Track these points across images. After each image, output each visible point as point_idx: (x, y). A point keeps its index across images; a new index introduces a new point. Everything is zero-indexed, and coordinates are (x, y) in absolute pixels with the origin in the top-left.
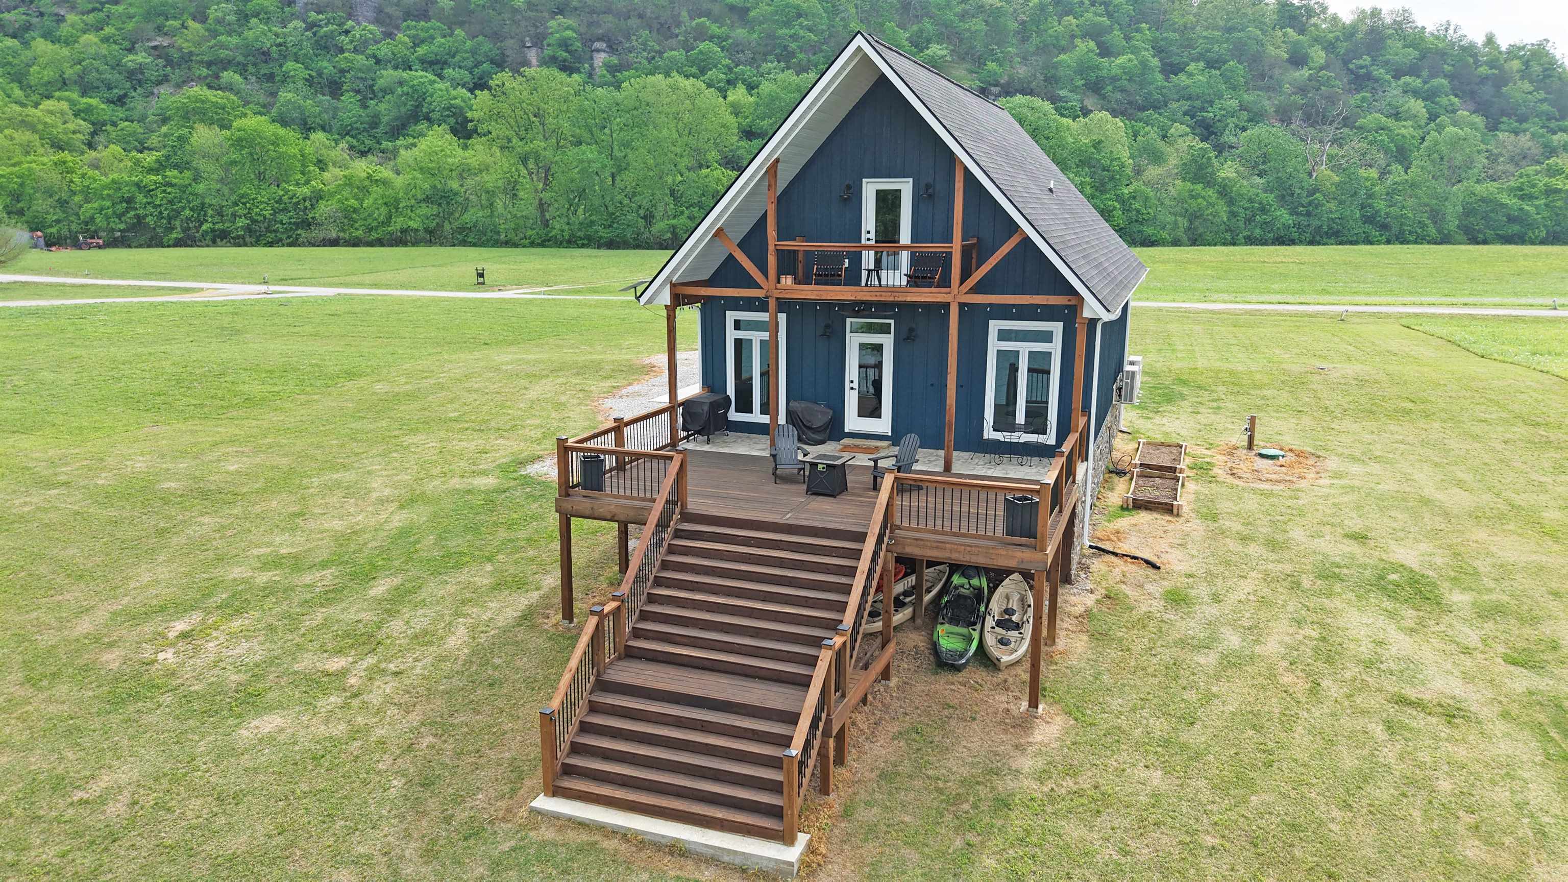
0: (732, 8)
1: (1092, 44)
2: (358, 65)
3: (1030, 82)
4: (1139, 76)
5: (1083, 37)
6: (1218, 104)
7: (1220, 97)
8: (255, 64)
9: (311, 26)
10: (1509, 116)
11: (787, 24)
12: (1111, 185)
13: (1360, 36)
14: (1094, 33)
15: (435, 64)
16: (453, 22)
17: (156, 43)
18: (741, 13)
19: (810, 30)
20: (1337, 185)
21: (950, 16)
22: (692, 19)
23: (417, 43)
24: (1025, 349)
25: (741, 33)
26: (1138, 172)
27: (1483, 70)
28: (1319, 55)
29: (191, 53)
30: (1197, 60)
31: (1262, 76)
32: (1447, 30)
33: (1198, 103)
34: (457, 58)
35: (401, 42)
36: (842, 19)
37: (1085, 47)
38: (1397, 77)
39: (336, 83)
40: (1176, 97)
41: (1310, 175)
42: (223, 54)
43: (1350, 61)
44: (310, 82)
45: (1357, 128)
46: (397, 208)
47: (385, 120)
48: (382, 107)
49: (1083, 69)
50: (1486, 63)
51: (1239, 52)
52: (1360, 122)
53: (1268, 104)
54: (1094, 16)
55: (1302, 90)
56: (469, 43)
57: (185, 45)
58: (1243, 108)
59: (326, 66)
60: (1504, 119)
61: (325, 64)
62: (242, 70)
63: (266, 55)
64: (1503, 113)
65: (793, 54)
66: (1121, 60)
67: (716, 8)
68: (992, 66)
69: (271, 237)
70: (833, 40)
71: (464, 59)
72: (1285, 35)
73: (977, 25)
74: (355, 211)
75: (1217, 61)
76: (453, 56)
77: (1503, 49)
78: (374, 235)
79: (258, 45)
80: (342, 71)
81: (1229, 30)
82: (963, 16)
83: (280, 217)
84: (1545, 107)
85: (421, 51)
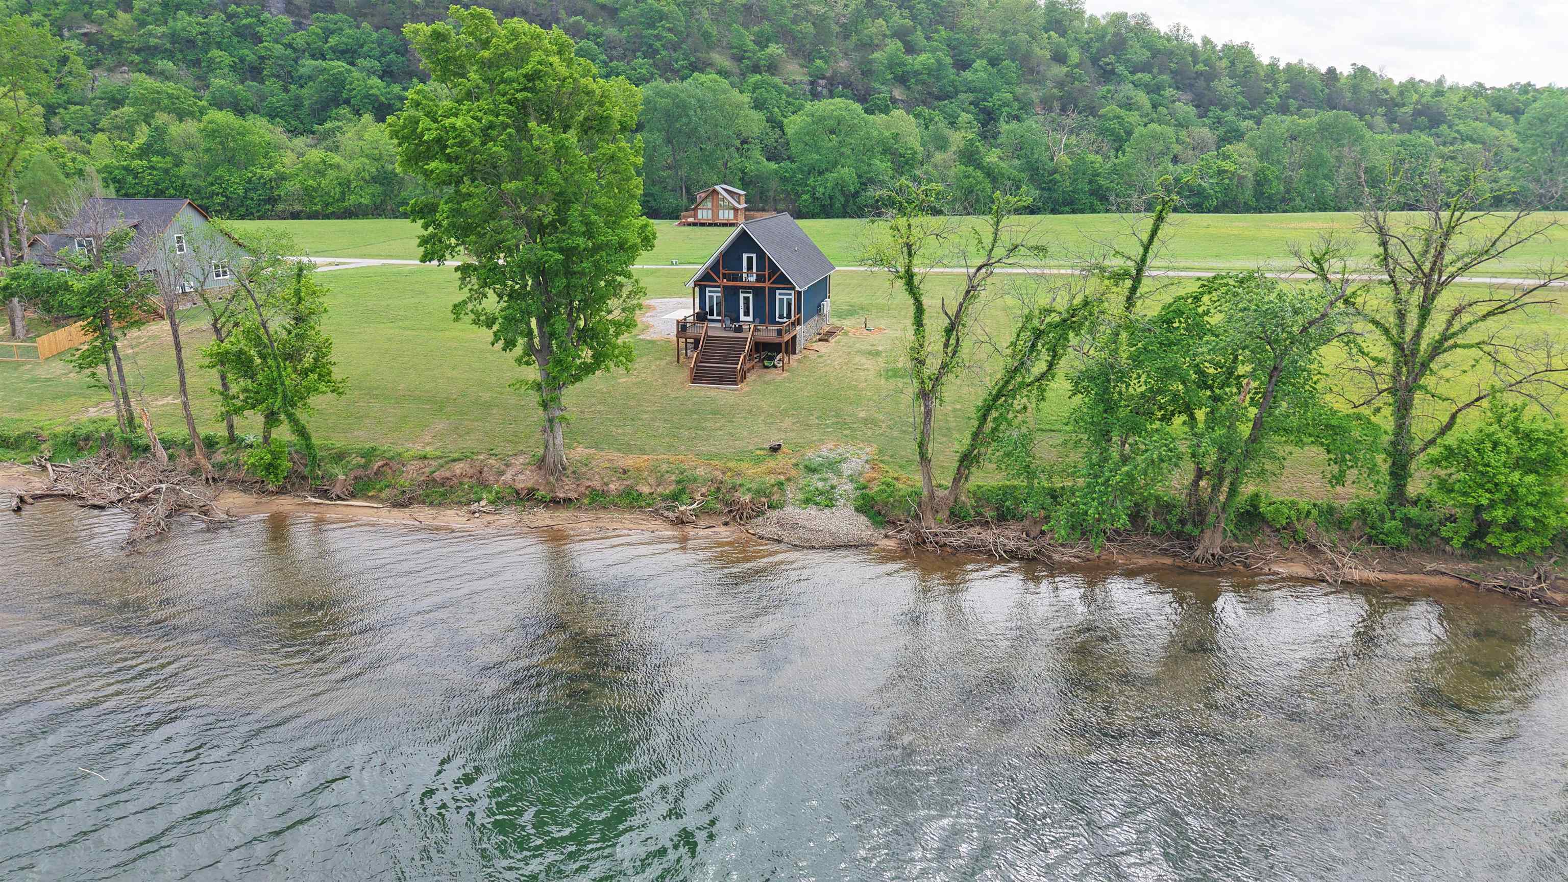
0: (603, 7)
1: (899, 44)
2: (276, 54)
3: (850, 76)
4: (936, 72)
5: (893, 36)
6: (996, 96)
7: (999, 91)
8: (181, 51)
9: (230, 17)
10: (1215, 105)
11: (652, 26)
12: (907, 167)
13: (1109, 37)
14: (901, 34)
15: (349, 54)
16: (358, 14)
17: (86, 31)
18: (612, 12)
19: (670, 30)
20: (1070, 167)
21: (785, 21)
22: (569, 16)
23: (328, 33)
24: (785, 297)
25: (612, 31)
26: (929, 156)
27: (1200, 67)
28: (1074, 55)
29: (122, 41)
30: (981, 57)
31: (1032, 71)
32: (1178, 30)
33: (980, 95)
34: (366, 48)
35: (314, 33)
36: (697, 20)
37: (894, 46)
38: (1133, 73)
39: (256, 68)
40: (964, 89)
41: (1052, 159)
42: (153, 41)
43: (1100, 60)
44: (233, 68)
45: (1100, 116)
46: (348, 187)
47: (307, 103)
48: (305, 92)
49: (892, 65)
50: (1203, 62)
51: (1013, 52)
52: (1102, 111)
53: (1034, 96)
54: (900, 19)
55: (1060, 84)
56: (375, 35)
57: (115, 33)
58: (1016, 99)
59: (249, 54)
60: (1212, 108)
61: (246, 52)
62: (170, 55)
63: (191, 43)
64: (1211, 103)
65: (656, 52)
66: (923, 57)
67: (590, 8)
68: (819, 62)
69: (242, 210)
70: (690, 40)
71: (373, 49)
72: (1049, 38)
73: (807, 27)
74: (315, 190)
75: (997, 59)
76: (362, 46)
77: (1219, 48)
78: (331, 209)
79: (184, 34)
80: (262, 58)
81: (1004, 33)
82: (795, 20)
83: (252, 194)
84: (1240, 99)
85: (332, 41)
